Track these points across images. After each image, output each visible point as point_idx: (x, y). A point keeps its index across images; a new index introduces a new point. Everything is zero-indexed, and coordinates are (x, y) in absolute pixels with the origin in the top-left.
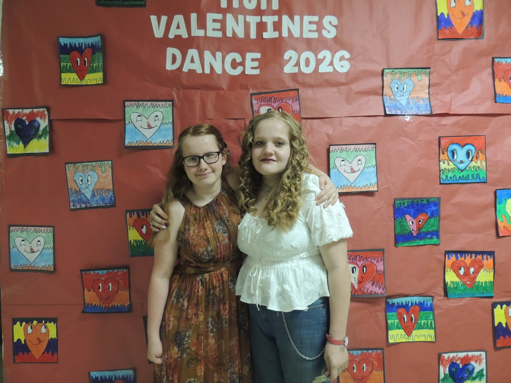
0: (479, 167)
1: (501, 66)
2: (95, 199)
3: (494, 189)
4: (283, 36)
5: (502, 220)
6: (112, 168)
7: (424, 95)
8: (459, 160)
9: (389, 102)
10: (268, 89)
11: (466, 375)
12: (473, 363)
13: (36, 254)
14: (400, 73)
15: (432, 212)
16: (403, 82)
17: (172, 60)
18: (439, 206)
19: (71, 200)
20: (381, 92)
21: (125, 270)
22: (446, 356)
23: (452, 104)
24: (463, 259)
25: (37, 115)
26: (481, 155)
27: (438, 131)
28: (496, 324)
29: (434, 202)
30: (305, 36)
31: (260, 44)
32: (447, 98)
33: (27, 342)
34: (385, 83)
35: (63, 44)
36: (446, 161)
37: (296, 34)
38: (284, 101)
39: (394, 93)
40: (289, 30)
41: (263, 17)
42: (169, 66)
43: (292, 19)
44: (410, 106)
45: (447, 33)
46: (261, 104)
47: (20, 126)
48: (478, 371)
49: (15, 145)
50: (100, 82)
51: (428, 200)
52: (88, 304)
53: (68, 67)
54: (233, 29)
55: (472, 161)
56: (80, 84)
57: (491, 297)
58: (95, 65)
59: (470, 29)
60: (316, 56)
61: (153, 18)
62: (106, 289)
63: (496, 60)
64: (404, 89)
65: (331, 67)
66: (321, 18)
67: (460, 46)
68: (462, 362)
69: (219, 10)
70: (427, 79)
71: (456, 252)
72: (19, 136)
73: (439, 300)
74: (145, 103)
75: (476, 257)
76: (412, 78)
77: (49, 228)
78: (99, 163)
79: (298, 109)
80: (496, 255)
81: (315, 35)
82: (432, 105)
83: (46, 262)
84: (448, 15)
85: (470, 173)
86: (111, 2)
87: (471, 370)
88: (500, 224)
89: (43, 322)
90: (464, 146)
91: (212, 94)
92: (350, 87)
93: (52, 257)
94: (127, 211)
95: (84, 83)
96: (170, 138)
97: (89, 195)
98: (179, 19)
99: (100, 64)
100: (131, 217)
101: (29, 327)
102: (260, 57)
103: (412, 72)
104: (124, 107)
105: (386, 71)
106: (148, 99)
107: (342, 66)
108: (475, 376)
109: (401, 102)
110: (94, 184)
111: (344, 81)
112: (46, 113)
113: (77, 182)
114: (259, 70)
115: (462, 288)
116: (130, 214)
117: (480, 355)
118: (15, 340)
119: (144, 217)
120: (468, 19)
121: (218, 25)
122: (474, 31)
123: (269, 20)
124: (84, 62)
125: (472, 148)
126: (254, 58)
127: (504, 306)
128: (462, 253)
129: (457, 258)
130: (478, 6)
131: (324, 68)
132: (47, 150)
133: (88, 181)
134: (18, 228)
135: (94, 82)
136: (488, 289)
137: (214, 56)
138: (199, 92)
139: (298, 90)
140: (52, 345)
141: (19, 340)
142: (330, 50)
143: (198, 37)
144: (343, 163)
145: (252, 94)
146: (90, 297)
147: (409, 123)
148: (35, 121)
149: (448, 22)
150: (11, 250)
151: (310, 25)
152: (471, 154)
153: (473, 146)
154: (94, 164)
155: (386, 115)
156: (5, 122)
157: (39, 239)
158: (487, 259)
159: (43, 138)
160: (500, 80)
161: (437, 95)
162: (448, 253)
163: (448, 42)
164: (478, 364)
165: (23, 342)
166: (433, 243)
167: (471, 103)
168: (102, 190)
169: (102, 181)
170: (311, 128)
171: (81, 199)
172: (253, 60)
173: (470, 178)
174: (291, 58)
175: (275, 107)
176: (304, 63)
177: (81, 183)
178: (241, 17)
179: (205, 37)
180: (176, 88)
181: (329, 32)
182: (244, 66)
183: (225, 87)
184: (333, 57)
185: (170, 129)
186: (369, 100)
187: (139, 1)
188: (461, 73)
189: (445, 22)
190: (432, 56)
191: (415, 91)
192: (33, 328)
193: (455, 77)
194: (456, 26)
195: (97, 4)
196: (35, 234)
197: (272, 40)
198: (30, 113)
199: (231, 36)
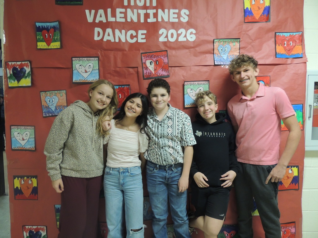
1: (280, 37)
2: (57, 111)
4: (159, 21)
6: (66, 94)
7: (236, 53)
9: (217, 57)
10: (150, 50)
13: (25, 141)
14: (223, 41)
16: (225, 46)
17: (97, 35)
19: (43, 112)
20: (213, 52)
25: (24, 65)
30: (171, 21)
31: (146, 25)
33: (21, 188)
34: (215, 47)
35: (38, 26)
37: (166, 20)
38: (159, 57)
39: (220, 52)
40: (162, 17)
41: (147, 10)
42: (96, 38)
43: (164, 11)
44: (229, 60)
45: (250, 19)
46: (147, 59)
47: (15, 71)
49: (13, 82)
50: (59, 47)
54: (131, 17)
56: (48, 48)
58: (56, 38)
59: (263, 16)
60: (177, 32)
61: (87, 12)
63: (277, 34)
64: (225, 50)
65: (185, 38)
66: (180, 11)
67: (256, 26)
69: (123, 7)
70: (238, 44)
72: (14, 77)
74: (83, 58)
76: (230, 44)
77: (32, 127)
78: (59, 91)
79: (167, 62)
81: (176, 20)
83: (31, 145)
84: (251, 9)
86: (64, 3)
89: (30, 178)
91: (120, 53)
92: (195, 49)
93: (34, 143)
95: (50, 48)
96: (98, 77)
97: (53, 109)
98: (101, 12)
99: (58, 37)
101: (22, 180)
102: (146, 33)
103: (230, 41)
104: (72, 61)
105: (215, 40)
106: (85, 56)
107: (191, 38)
109: (224, 57)
110: (56, 103)
111: (192, 46)
112: (29, 64)
113: (47, 102)
114: (145, 40)
118: (15, 188)
120: (261, 11)
121: (123, 15)
122: (265, 18)
123: (151, 12)
124: (50, 36)
126: (143, 33)
130: (267, 4)
131: (181, 39)
132: (30, 84)
133: (53, 101)
134: (15, 127)
135: (55, 47)
137: (121, 33)
138: (113, 52)
139: (167, 51)
140: (35, 190)
141: (17, 187)
142: (185, 28)
143: (112, 22)
144: (191, 91)
145: (142, 53)
148: (23, 68)
150: (12, 139)
151: (174, 15)
153: (264, 82)
154: (56, 92)
155: (215, 65)
156: (7, 69)
157: (26, 133)
159: (28, 78)
160: (279, 45)
163: (250, 24)
165: (19, 189)
167: (262, 58)
168: (61, 106)
169: (60, 101)
170: (174, 72)
171: (49, 111)
172: (142, 34)
174: (163, 33)
175: (154, 60)
176: (170, 36)
177: (49, 102)
178: (135, 11)
179: (116, 21)
180: (100, 50)
181: (184, 18)
182: (137, 38)
183: (127, 49)
184: (186, 32)
185: (97, 73)
186: (206, 57)
187: (79, 2)
188: (257, 41)
189: (249, 12)
190: (241, 32)
191: (232, 51)
192: (25, 181)
193: (254, 44)
194: (255, 15)
195: (56, 4)
196: (25, 130)
197: (153, 23)
198: (20, 64)
199: (130, 21)
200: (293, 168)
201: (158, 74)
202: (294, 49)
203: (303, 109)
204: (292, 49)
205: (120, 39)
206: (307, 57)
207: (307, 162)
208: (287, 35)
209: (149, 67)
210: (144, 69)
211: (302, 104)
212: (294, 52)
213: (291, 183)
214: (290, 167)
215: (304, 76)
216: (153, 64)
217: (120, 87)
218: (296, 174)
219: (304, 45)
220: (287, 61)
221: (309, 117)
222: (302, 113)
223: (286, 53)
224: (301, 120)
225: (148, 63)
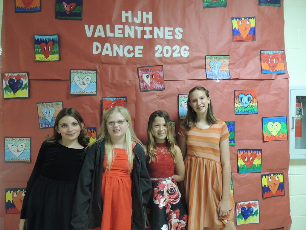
0: (254, 106)
1: (264, 55)
3: (261, 117)
4: (155, 37)
5: (265, 133)
6: (63, 106)
7: (226, 69)
8: (244, 102)
9: (209, 72)
10: (147, 65)
11: (249, 213)
12: (253, 207)
13: (20, 153)
14: (214, 58)
15: (231, 129)
16: (216, 62)
17: (96, 49)
18: (235, 126)
19: (40, 123)
20: (205, 67)
22: (239, 204)
23: (241, 74)
24: (246, 153)
25: (21, 76)
26: (255, 100)
27: (234, 87)
28: (263, 186)
29: (232, 124)
30: (166, 38)
31: (143, 41)
32: (238, 71)
33: (14, 202)
34: (207, 62)
35: (36, 39)
36: (238, 103)
37: (162, 37)
38: (155, 71)
39: (212, 68)
40: (158, 34)
41: (144, 27)
42: (95, 52)
43: (159, 29)
44: (219, 75)
45: (238, 38)
46: (143, 72)
47: (12, 83)
48: (255, 211)
49: (9, 93)
50: (57, 60)
51: (229, 123)
54: (129, 33)
55: (250, 103)
56: (46, 60)
57: (260, 172)
58: (54, 50)
59: (249, 36)
60: (172, 49)
61: (86, 27)
63: (262, 52)
64: (216, 66)
65: (180, 54)
66: (174, 29)
67: (244, 45)
68: (247, 207)
69: (122, 23)
70: (228, 61)
71: (243, 150)
72: (11, 88)
73: (235, 174)
74: (82, 71)
75: (253, 152)
76: (220, 61)
77: (28, 138)
78: (56, 103)
79: (162, 76)
80: (263, 151)
81: (171, 38)
82: (231, 74)
83: (26, 157)
84: (238, 29)
85: (250, 109)
86: (63, 17)
87: (251, 210)
88: (264, 135)
89: (23, 190)
90: (247, 95)
91: (117, 67)
92: (189, 65)
93: (29, 154)
95: (48, 60)
96: (95, 90)
97: (50, 120)
98: (100, 27)
99: (57, 50)
101: (15, 193)
102: (142, 48)
103: (220, 58)
104: (70, 73)
105: (207, 57)
106: (83, 69)
107: (185, 54)
108: (254, 214)
109: (215, 72)
110: (53, 114)
111: (186, 61)
112: (27, 76)
113: (44, 113)
114: (142, 55)
115: (246, 168)
117: (256, 202)
118: (7, 201)
120: (248, 31)
121: (121, 31)
122: (251, 37)
123: (148, 29)
124: (48, 49)
125: (251, 96)
126: (140, 48)
127: (267, 176)
128: (246, 150)
129: (244, 152)
130: (253, 25)
131: (176, 55)
132: (27, 96)
133: (50, 113)
134: (10, 138)
135: (54, 60)
136: (259, 168)
137: (119, 47)
138: (111, 66)
139: (162, 65)
141: (9, 201)
142: (179, 45)
143: (110, 37)
145: (138, 68)
147: (219, 83)
148: (20, 80)
149: (238, 32)
150: (6, 151)
151: (169, 32)
152: (250, 99)
153: (251, 95)
154: (53, 103)
155: (207, 79)
156: (3, 80)
157: (22, 144)
158: (258, 153)
159: (25, 89)
160: (264, 62)
161: (233, 69)
162: (239, 150)
163: (238, 43)
164: (255, 207)
165: (12, 202)
166: (232, 145)
167: (250, 74)
170: (169, 85)
171: (45, 122)
172: (139, 50)
173: (250, 111)
174: (159, 49)
175: (151, 74)
176: (166, 52)
177: (46, 114)
178: (133, 27)
179: (114, 37)
180: (98, 63)
181: (178, 36)
182: (134, 53)
183: (124, 63)
184: (180, 48)
185: (95, 85)
186: (198, 71)
187: (79, 17)
188: (245, 58)
189: (237, 32)
190: (230, 49)
191: (222, 67)
192: (18, 194)
193: (242, 60)
194: (242, 35)
195: (56, 18)
196: (20, 142)
197: (149, 40)
198: (17, 76)
199: (128, 37)
200: (278, 175)
201: (154, 87)
202: (277, 66)
203: (287, 121)
204: (276, 66)
205: (117, 53)
206: (289, 73)
207: (292, 170)
208: (270, 53)
209: (146, 80)
210: (141, 82)
211: (286, 116)
212: (277, 69)
213: (278, 190)
214: (276, 174)
215: (286, 90)
216: (149, 78)
217: (117, 99)
218: (281, 180)
219: (286, 62)
220: (271, 77)
221: (293, 128)
222: (286, 124)
223: (270, 70)
224: (285, 130)
225: (144, 76)
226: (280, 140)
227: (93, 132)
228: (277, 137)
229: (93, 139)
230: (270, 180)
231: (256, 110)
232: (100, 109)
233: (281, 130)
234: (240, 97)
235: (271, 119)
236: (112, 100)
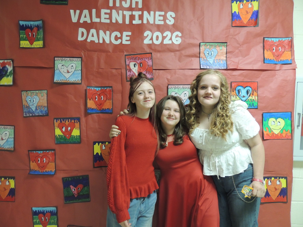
0: (253, 100)
1: (268, 43)
2: (37, 111)
3: (262, 112)
4: (144, 23)
5: (266, 130)
6: (47, 94)
7: (223, 58)
8: (242, 95)
9: (203, 61)
10: (135, 53)
13: (4, 141)
14: (210, 45)
16: (212, 50)
17: (81, 35)
19: (24, 111)
20: (199, 56)
21: (53, 151)
23: (239, 63)
25: (6, 63)
26: (255, 93)
27: (230, 78)
30: (156, 23)
31: (131, 27)
32: (236, 60)
34: (201, 50)
35: (21, 25)
36: (235, 96)
37: (151, 22)
38: (144, 59)
39: (206, 56)
40: (147, 19)
41: (133, 12)
42: (80, 39)
43: (149, 13)
44: (215, 64)
45: (238, 23)
46: (131, 61)
50: (41, 46)
52: (32, 170)
53: (24, 38)
54: (116, 18)
55: (250, 96)
56: (30, 47)
59: (251, 21)
60: (162, 35)
61: (72, 12)
62: (42, 161)
63: (266, 39)
64: (212, 54)
65: (171, 41)
66: (166, 13)
67: (244, 31)
69: (108, 8)
70: (225, 49)
74: (66, 58)
76: (217, 48)
77: (12, 127)
78: (40, 91)
79: (151, 64)
81: (162, 23)
82: (228, 63)
83: (10, 146)
84: (238, 13)
85: (249, 103)
86: (48, 2)
88: (264, 133)
89: (8, 179)
90: (245, 87)
91: (104, 55)
92: (181, 52)
93: (13, 143)
94: (55, 119)
95: (33, 47)
96: (80, 78)
97: (34, 109)
98: (86, 12)
99: (42, 36)
100: (57, 122)
102: (130, 34)
103: (216, 45)
104: (55, 60)
105: (202, 44)
106: (68, 56)
107: (177, 41)
109: (210, 61)
110: (37, 103)
111: (178, 49)
112: (12, 63)
113: (28, 102)
114: (130, 41)
116: (56, 120)
119: (64, 122)
120: (250, 15)
121: (107, 16)
122: (253, 22)
123: (137, 14)
124: (33, 35)
125: (250, 89)
127: (266, 179)
130: (256, 8)
131: (167, 41)
132: (11, 83)
133: (34, 101)
135: (38, 46)
137: (105, 33)
138: (97, 53)
139: (151, 53)
140: (12, 192)
142: (170, 31)
143: (96, 23)
145: (126, 55)
146: (33, 166)
148: (5, 67)
151: (160, 17)
152: (249, 92)
153: (251, 87)
154: (37, 91)
155: (201, 69)
157: (6, 132)
159: (9, 77)
160: (267, 51)
161: (231, 58)
163: (238, 28)
167: (250, 63)
168: (41, 106)
169: (41, 101)
170: (159, 75)
171: (29, 111)
172: (127, 36)
174: (148, 35)
175: (138, 62)
176: (156, 38)
177: (30, 102)
178: (120, 12)
179: (100, 22)
180: (84, 50)
181: (170, 21)
182: (122, 39)
183: (111, 51)
184: (172, 35)
185: (80, 73)
186: (191, 60)
187: (64, 1)
188: (245, 46)
189: (237, 16)
190: (228, 36)
191: (219, 56)
192: (2, 182)
193: (242, 48)
194: (243, 20)
195: (41, 3)
196: (4, 130)
197: (138, 25)
198: (3, 62)
199: (115, 22)
200: (281, 179)
202: (283, 55)
203: (291, 118)
204: (281, 55)
205: (104, 40)
206: (296, 63)
207: (296, 172)
208: (275, 40)
209: (133, 69)
210: (127, 71)
211: (291, 112)
212: (282, 58)
213: (279, 196)
214: (278, 178)
215: (293, 82)
216: (137, 66)
217: (103, 88)
218: (284, 185)
219: (294, 51)
220: (275, 67)
221: (298, 126)
222: (290, 121)
223: (275, 59)
224: (290, 128)
225: (132, 65)
226: (283, 138)
227: (77, 123)
228: (279, 135)
229: (76, 129)
230: (270, 183)
231: (255, 104)
232: (84, 98)
233: (285, 127)
234: (238, 89)
235: (273, 115)
236: (97, 90)
